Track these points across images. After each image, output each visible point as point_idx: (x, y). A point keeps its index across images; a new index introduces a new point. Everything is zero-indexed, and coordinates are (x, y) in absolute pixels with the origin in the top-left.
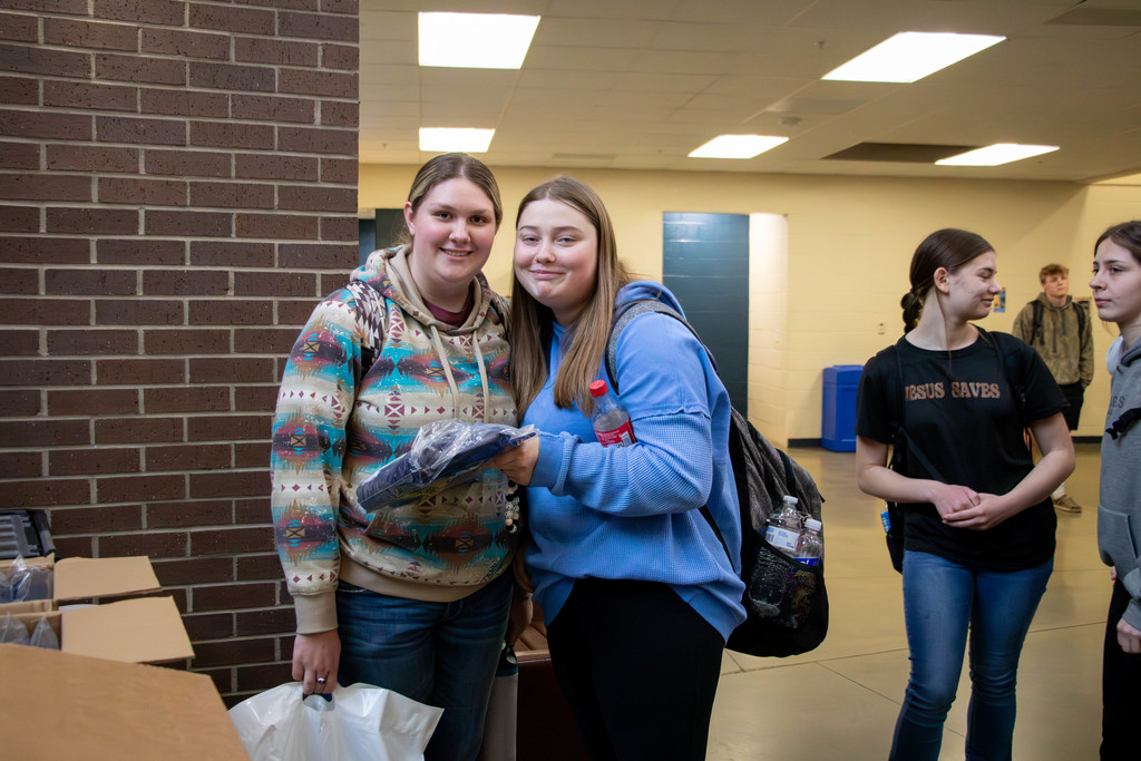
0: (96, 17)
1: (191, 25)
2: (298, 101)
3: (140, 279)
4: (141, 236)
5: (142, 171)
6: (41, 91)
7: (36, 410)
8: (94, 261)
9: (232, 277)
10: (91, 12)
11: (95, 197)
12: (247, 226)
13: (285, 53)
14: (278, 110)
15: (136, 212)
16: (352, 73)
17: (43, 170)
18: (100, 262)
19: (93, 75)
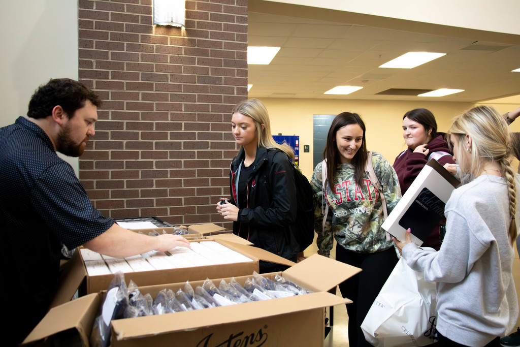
0: (170, 63)
1: (198, 64)
2: (229, 87)
3: (182, 144)
4: (183, 131)
5: (183, 110)
6: (154, 86)
7: (152, 186)
8: (169, 139)
9: (210, 143)
10: (169, 61)
11: (169, 119)
12: (215, 127)
13: (225, 72)
14: (223, 90)
15: (181, 123)
16: (245, 78)
17: (155, 111)
18: (171, 139)
19: (169, 81)
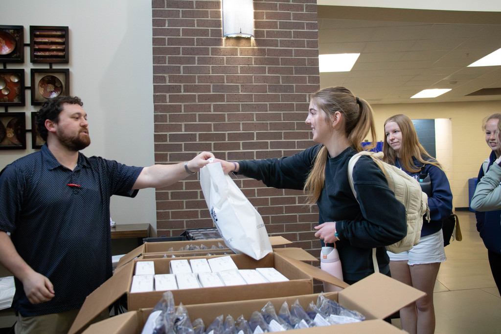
0: (241, 73)
1: (268, 73)
2: (301, 95)
3: (255, 154)
4: (255, 140)
5: (255, 120)
6: (225, 97)
8: (241, 149)
9: (283, 152)
10: (239, 72)
11: (241, 129)
12: (287, 136)
13: (297, 80)
14: (294, 98)
15: (253, 133)
16: (318, 84)
17: (226, 121)
18: (243, 149)
19: (240, 91)
